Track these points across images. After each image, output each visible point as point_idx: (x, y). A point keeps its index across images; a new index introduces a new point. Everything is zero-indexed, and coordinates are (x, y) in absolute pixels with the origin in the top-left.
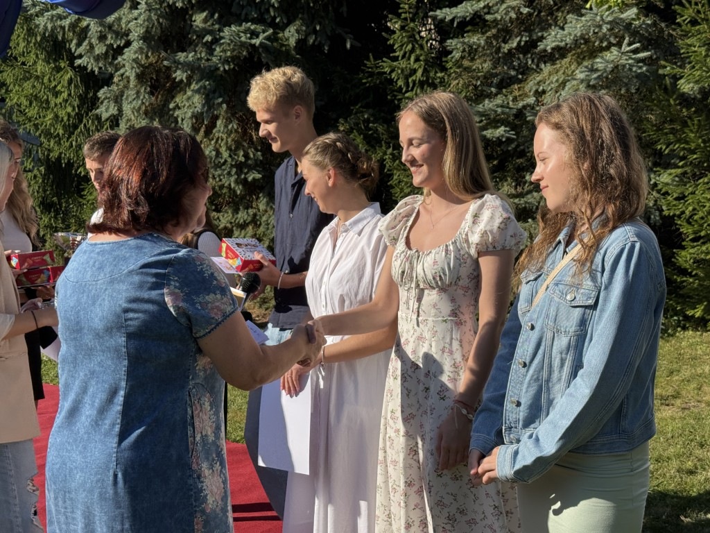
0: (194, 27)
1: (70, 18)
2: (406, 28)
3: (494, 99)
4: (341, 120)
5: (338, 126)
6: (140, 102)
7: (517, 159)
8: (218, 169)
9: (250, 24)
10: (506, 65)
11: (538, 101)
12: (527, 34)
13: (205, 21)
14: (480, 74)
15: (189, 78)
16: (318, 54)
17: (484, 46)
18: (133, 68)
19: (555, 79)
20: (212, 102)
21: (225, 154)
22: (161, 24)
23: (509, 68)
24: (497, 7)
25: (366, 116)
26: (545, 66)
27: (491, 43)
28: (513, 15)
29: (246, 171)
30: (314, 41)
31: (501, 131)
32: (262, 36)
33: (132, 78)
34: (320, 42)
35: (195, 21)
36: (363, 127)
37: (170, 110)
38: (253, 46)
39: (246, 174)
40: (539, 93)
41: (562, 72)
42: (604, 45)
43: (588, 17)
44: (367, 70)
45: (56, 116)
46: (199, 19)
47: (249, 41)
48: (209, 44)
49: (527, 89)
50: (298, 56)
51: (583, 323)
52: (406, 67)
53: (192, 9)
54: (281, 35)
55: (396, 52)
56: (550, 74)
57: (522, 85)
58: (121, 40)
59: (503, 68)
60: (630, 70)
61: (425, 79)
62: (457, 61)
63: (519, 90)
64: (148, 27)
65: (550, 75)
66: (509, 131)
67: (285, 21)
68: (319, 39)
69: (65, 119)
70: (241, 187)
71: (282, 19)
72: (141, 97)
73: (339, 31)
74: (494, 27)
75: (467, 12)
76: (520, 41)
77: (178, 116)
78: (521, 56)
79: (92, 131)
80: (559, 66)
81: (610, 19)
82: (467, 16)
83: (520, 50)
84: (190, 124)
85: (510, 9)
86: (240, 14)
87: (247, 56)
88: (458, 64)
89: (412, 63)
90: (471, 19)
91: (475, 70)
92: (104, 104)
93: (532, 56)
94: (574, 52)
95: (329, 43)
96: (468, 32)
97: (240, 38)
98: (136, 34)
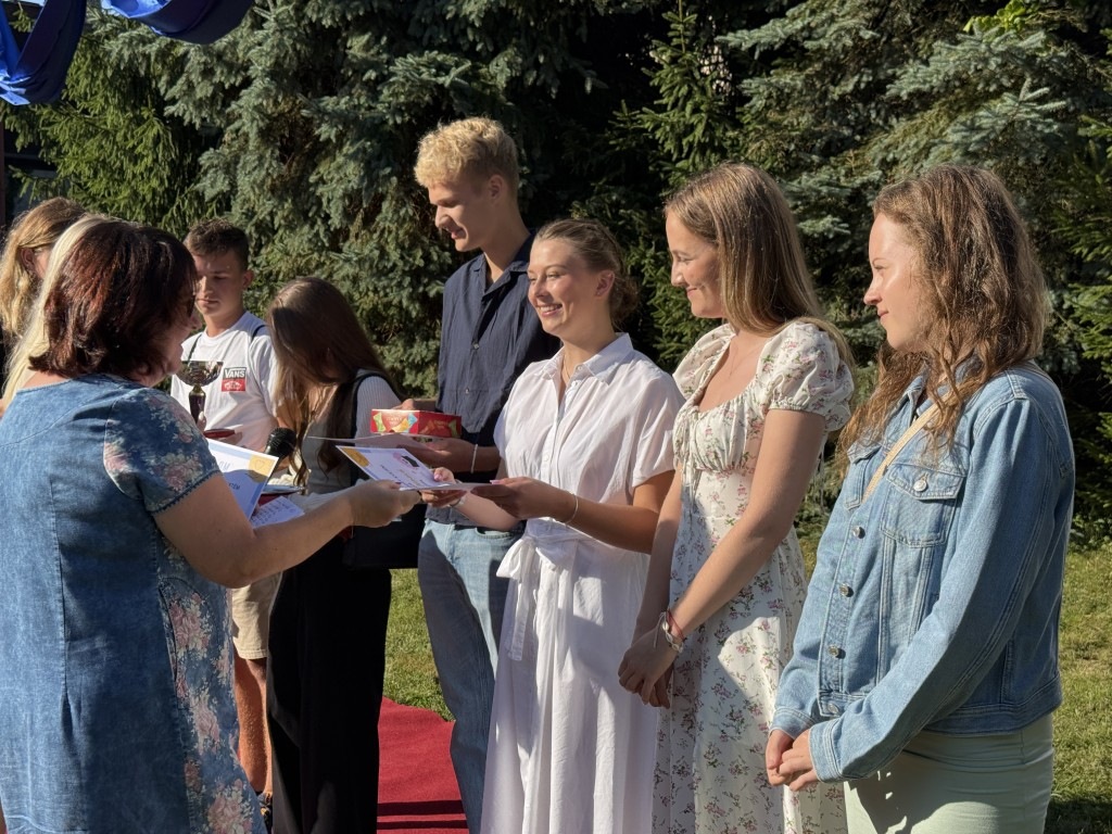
0: (350, 57)
1: (158, 41)
2: (680, 61)
3: (816, 172)
4: (576, 204)
5: (570, 213)
6: (264, 173)
7: (852, 267)
8: (383, 278)
9: (436, 52)
10: (836, 119)
11: (886, 175)
12: (870, 71)
13: (367, 47)
14: (794, 134)
15: (341, 136)
16: (541, 101)
17: (802, 90)
18: (253, 119)
19: (913, 143)
20: (375, 173)
21: (394, 255)
22: (298, 53)
23: (840, 124)
24: (823, 29)
25: (614, 198)
26: (898, 121)
27: (813, 85)
28: (849, 42)
29: (426, 280)
30: (535, 81)
31: (826, 223)
32: (454, 72)
33: (253, 135)
34: (545, 82)
35: (350, 48)
36: (609, 214)
37: (311, 185)
38: (441, 87)
39: (425, 286)
40: (888, 163)
41: (924, 130)
42: (991, 89)
43: (967, 46)
44: (618, 125)
45: (135, 193)
46: (357, 45)
47: (434, 79)
48: (371, 84)
49: (868, 157)
50: (510, 104)
51: (940, 526)
52: (679, 122)
53: (347, 29)
54: (483, 70)
55: (662, 98)
56: (906, 134)
57: (860, 151)
58: (236, 77)
59: (831, 123)
60: (1033, 128)
61: (707, 140)
62: (759, 113)
63: (856, 159)
64: (278, 57)
65: (905, 136)
66: (839, 223)
67: (491, 49)
68: (542, 77)
69: (148, 197)
70: (417, 306)
71: (485, 45)
72: (266, 165)
73: (575, 64)
74: (818, 60)
75: (776, 36)
76: (859, 82)
77: (322, 195)
78: (860, 105)
79: (189, 216)
80: (920, 121)
81: (1001, 48)
82: (776, 43)
83: (859, 96)
84: (341, 208)
85: (843, 33)
86: (421, 38)
87: (431, 103)
88: (760, 117)
89: (687, 115)
90: (782, 47)
91: (786, 126)
92: (209, 176)
93: (876, 105)
94: (944, 99)
95: (558, 82)
96: (776, 67)
97: (420, 74)
98: (260, 68)
